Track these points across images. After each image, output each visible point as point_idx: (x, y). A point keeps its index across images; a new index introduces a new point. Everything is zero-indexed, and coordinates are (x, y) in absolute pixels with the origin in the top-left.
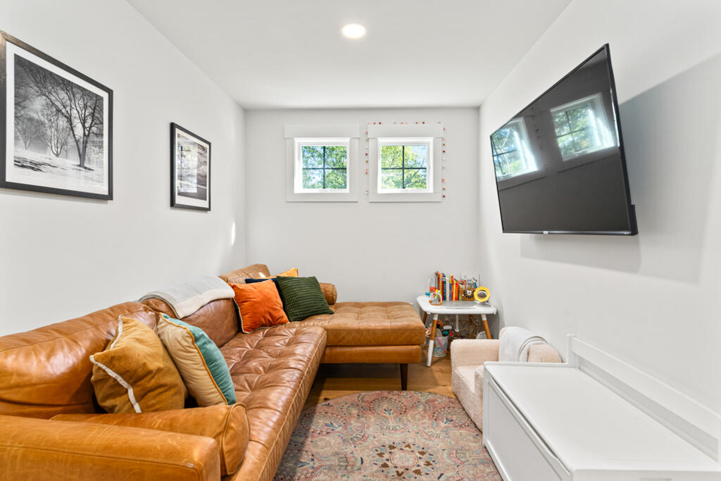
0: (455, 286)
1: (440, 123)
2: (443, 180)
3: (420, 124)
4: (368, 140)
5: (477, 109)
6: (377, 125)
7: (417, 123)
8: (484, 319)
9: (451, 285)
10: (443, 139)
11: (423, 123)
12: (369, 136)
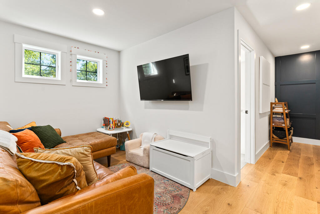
0: (114, 122)
1: (105, 54)
2: (106, 79)
3: (97, 53)
4: (71, 55)
5: (119, 52)
6: (76, 49)
7: (95, 52)
8: (128, 133)
9: (113, 122)
10: (106, 61)
11: (98, 53)
12: (72, 53)
